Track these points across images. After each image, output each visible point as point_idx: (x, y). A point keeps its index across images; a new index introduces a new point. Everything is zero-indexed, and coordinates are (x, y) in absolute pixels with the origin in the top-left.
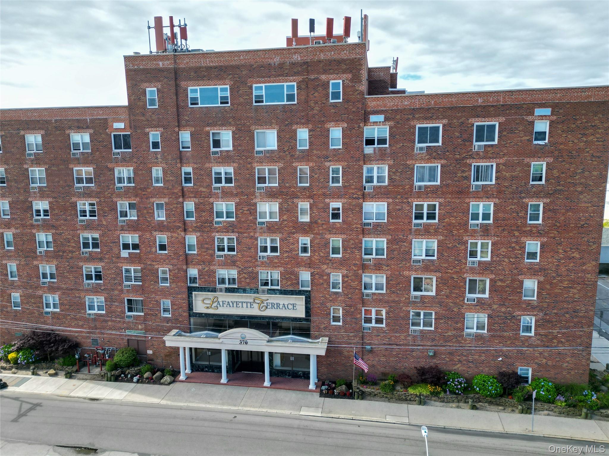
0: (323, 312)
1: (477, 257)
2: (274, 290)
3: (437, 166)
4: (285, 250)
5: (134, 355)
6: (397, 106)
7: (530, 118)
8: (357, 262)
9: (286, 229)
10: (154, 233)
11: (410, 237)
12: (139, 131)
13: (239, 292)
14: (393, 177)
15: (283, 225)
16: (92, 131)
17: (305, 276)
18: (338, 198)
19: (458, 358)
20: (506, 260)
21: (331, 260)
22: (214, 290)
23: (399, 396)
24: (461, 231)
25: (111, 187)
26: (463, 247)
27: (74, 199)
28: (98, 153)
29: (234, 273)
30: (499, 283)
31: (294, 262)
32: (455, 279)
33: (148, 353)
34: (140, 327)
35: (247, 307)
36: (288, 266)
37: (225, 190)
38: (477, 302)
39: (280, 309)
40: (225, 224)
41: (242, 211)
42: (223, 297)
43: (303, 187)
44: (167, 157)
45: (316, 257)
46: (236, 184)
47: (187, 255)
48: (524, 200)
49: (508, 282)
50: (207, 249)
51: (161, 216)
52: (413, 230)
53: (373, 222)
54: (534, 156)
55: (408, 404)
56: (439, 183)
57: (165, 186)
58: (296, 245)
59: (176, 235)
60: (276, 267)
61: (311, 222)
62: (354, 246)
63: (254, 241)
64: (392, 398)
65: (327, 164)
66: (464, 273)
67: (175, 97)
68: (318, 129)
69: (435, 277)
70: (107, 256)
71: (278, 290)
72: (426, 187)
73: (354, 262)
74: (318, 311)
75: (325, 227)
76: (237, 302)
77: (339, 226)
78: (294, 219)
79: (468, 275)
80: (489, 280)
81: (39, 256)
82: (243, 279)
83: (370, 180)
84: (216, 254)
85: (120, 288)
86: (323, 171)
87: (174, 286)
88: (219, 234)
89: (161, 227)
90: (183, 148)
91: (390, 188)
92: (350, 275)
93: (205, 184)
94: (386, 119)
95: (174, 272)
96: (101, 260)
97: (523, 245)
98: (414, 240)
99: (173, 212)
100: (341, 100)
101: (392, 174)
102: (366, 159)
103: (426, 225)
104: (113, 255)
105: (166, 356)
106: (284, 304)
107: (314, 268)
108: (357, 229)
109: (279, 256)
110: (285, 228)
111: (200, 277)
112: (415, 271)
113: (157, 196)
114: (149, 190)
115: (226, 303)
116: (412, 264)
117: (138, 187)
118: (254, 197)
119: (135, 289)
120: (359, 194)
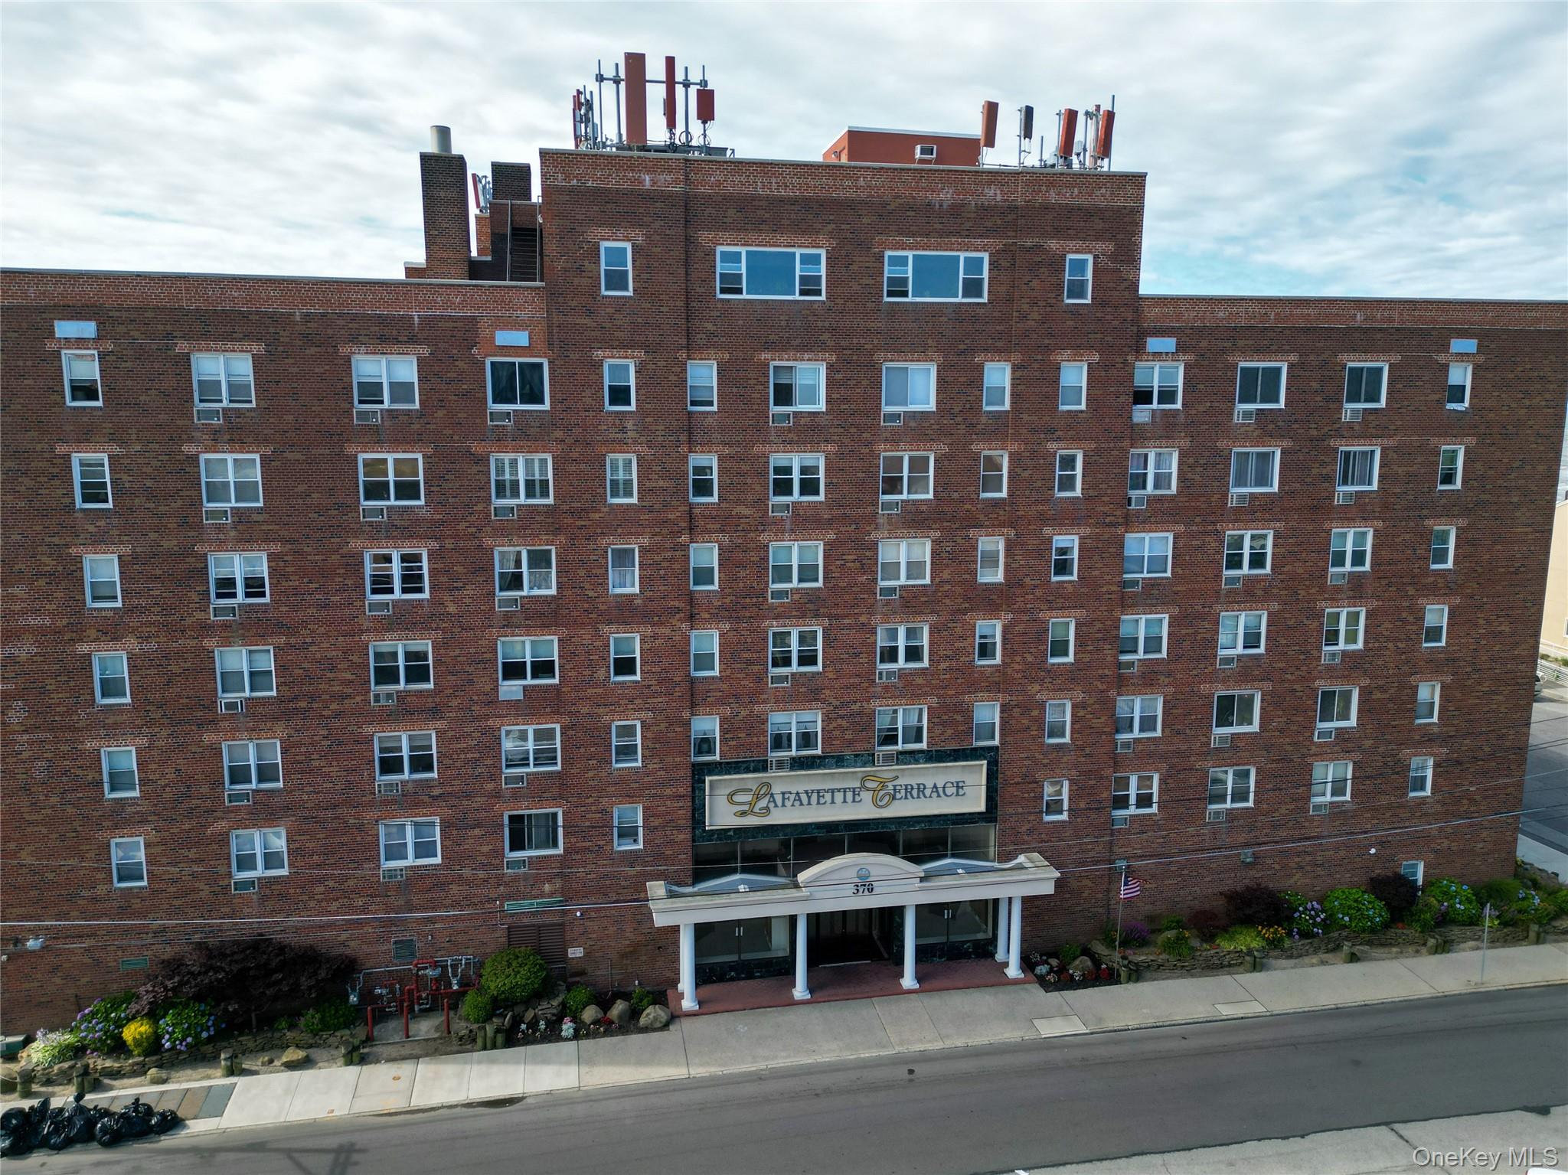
0: (1026, 795)
1: (1337, 644)
2: (912, 752)
3: (1274, 452)
4: (942, 653)
5: (542, 968)
6: (1203, 319)
7: (1441, 358)
8: (1107, 672)
9: (947, 601)
10: (605, 629)
11: (1217, 607)
12: (574, 356)
13: (825, 767)
14: (1189, 476)
15: (940, 594)
16: (425, 351)
17: (988, 712)
18: (1072, 525)
19: (1296, 860)
20: (1391, 645)
21: (1049, 671)
22: (762, 766)
23: (1207, 960)
24: (1313, 591)
25: (480, 507)
26: (1316, 624)
27: (354, 544)
28: (440, 413)
29: (815, 719)
30: (1377, 695)
31: (963, 680)
32: (1297, 694)
33: (570, 956)
34: (547, 887)
35: (845, 801)
36: (950, 693)
37: (802, 512)
38: (1336, 737)
39: (925, 797)
40: (795, 597)
41: (843, 562)
42: (783, 782)
43: (992, 499)
44: (653, 428)
45: (1016, 666)
46: (830, 496)
47: (691, 683)
48: (1427, 523)
49: (1392, 691)
50: (749, 662)
51: (627, 584)
52: (1221, 592)
53: (1143, 579)
54: (1446, 435)
55: (1229, 974)
56: (1275, 488)
57: (644, 504)
58: (969, 640)
59: (667, 631)
60: (918, 696)
61: (1005, 584)
62: (1101, 635)
63: (868, 636)
64: (1193, 967)
65: (1051, 446)
66: (1316, 678)
67: (682, 271)
68: (1036, 365)
69: (1260, 693)
70: (455, 702)
71: (921, 751)
72: (1253, 497)
73: (1100, 672)
74: (1015, 794)
75: (1038, 593)
76: (818, 792)
77: (1071, 589)
78: (968, 576)
79: (1322, 682)
80: (1358, 689)
81: (224, 718)
82: (837, 733)
83: (1140, 482)
84: (770, 675)
85: (490, 786)
86: (1042, 462)
87: (655, 766)
88: (781, 622)
89: (626, 612)
90: (694, 403)
91: (1181, 499)
92: (1092, 702)
93: (750, 498)
94: (1181, 348)
95: (656, 729)
96: (435, 712)
97: (1420, 614)
98: (1222, 614)
99: (662, 572)
100: (1088, 301)
101: (1186, 468)
102: (1138, 435)
103: (1248, 579)
104: (475, 698)
105: (624, 956)
106: (935, 786)
107: (1009, 695)
108: (1110, 596)
109: (927, 669)
110: (944, 601)
111: (727, 736)
112: (1224, 682)
113: (620, 530)
114: (597, 516)
115: (792, 797)
116: (1218, 667)
117: (565, 507)
118: (873, 526)
119: (539, 788)
120: (1118, 513)
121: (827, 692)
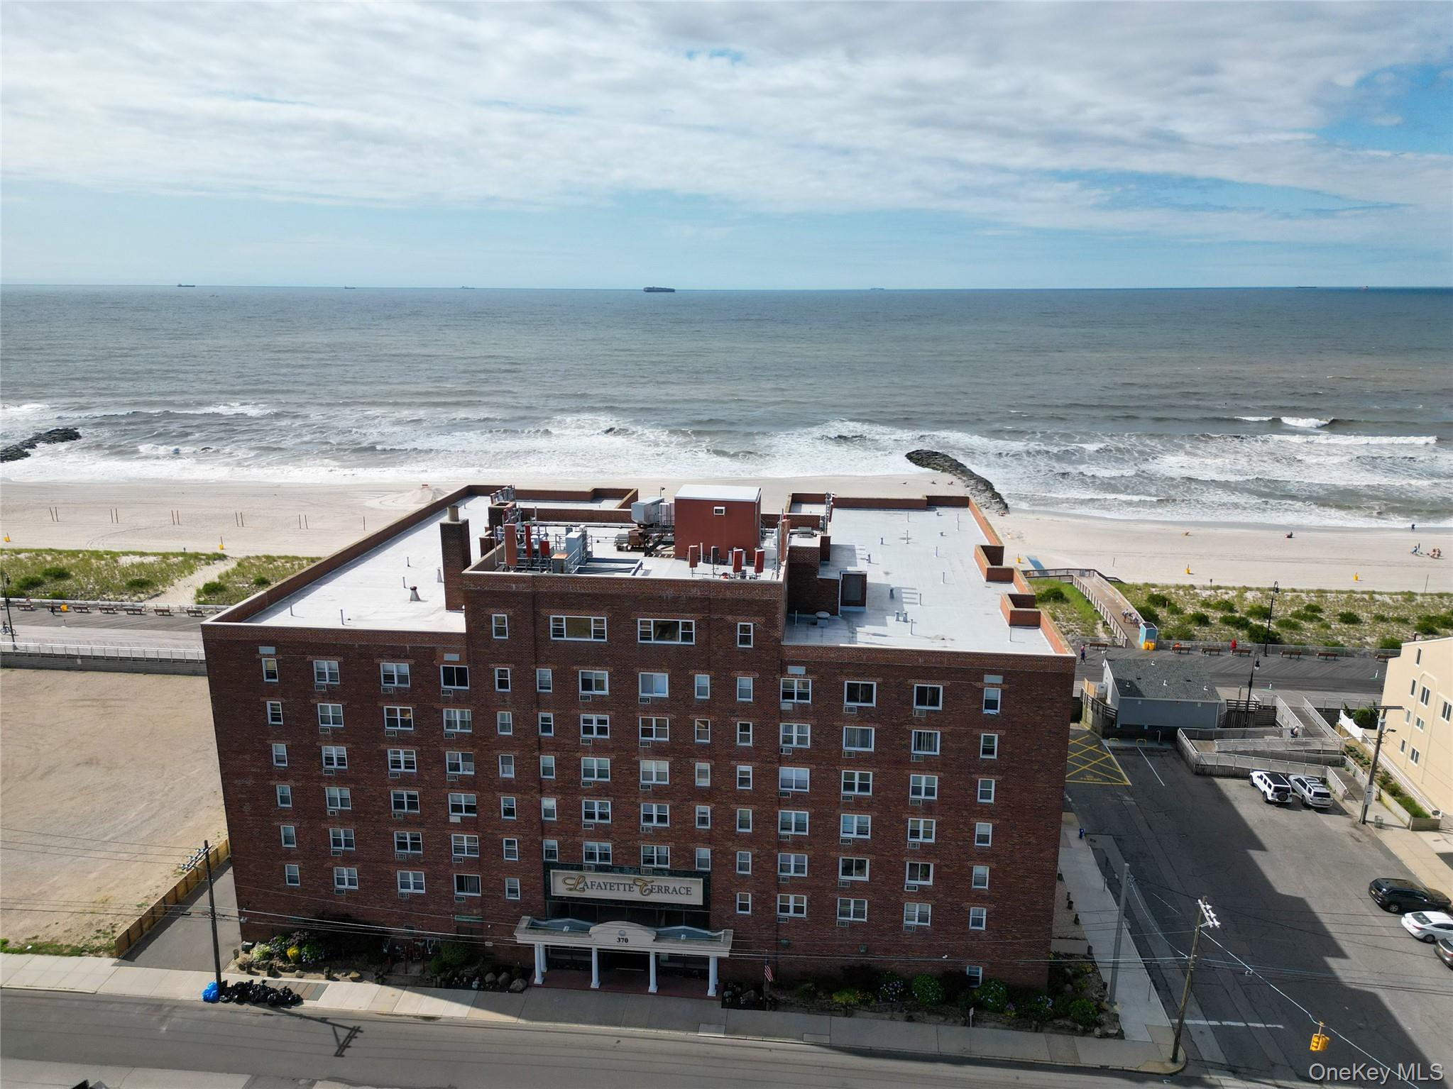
0: (726, 899)
1: (919, 838)
2: (661, 869)
3: (870, 730)
4: (676, 820)
6: (821, 657)
7: (979, 684)
8: (771, 839)
9: (679, 794)
10: (499, 794)
11: (838, 811)
12: (481, 666)
13: (613, 872)
14: (817, 739)
15: (674, 790)
16: (413, 662)
17: (704, 853)
18: (748, 760)
20: (953, 843)
21: (737, 836)
22: (580, 868)
23: (821, 1005)
24: (900, 807)
25: (438, 733)
26: (902, 826)
27: (383, 746)
28: (420, 690)
29: (607, 846)
30: (945, 869)
31: (689, 835)
32: (892, 863)
33: (486, 945)
34: (475, 911)
35: (625, 891)
36: (681, 841)
37: (597, 743)
38: (919, 890)
39: (669, 894)
40: (596, 786)
41: (620, 770)
42: (591, 877)
43: (702, 743)
44: (519, 700)
45: (719, 831)
46: (612, 736)
47: (542, 823)
48: (973, 776)
49: (956, 868)
50: (572, 815)
51: (508, 772)
52: (841, 803)
53: (792, 791)
54: (984, 728)
55: (832, 1015)
56: (872, 749)
57: (516, 735)
58: (692, 815)
59: (529, 798)
60: (664, 841)
61: (711, 788)
62: (767, 819)
63: (635, 808)
64: (812, 1008)
65: (734, 719)
66: (903, 856)
67: (532, 628)
68: (723, 678)
69: (869, 860)
70: (429, 820)
71: (666, 870)
72: (857, 753)
73: (767, 839)
74: (720, 898)
75: (730, 795)
76: (611, 884)
77: (748, 793)
78: (690, 782)
79: (909, 859)
80: (933, 864)
81: (330, 818)
82: (619, 855)
83: (788, 740)
84: (583, 823)
85: (447, 861)
86: (728, 726)
87: (525, 861)
88: (588, 797)
89: (508, 787)
90: (540, 688)
91: (813, 751)
92: (763, 854)
93: (570, 735)
94: (808, 672)
95: (525, 843)
96: (421, 825)
97: (972, 827)
98: (842, 815)
99: (526, 768)
100: (751, 646)
101: (815, 735)
102: (784, 716)
103: (857, 797)
104: (438, 819)
105: (512, 949)
106: (674, 888)
107: (715, 845)
108: (771, 799)
109: (669, 827)
110: (677, 794)
111: (561, 850)
112: (844, 852)
113: (504, 747)
114: (492, 740)
115: (596, 885)
116: (840, 843)
117: (476, 734)
118: (636, 752)
119: (469, 863)
120: (774, 756)
121: (614, 835)
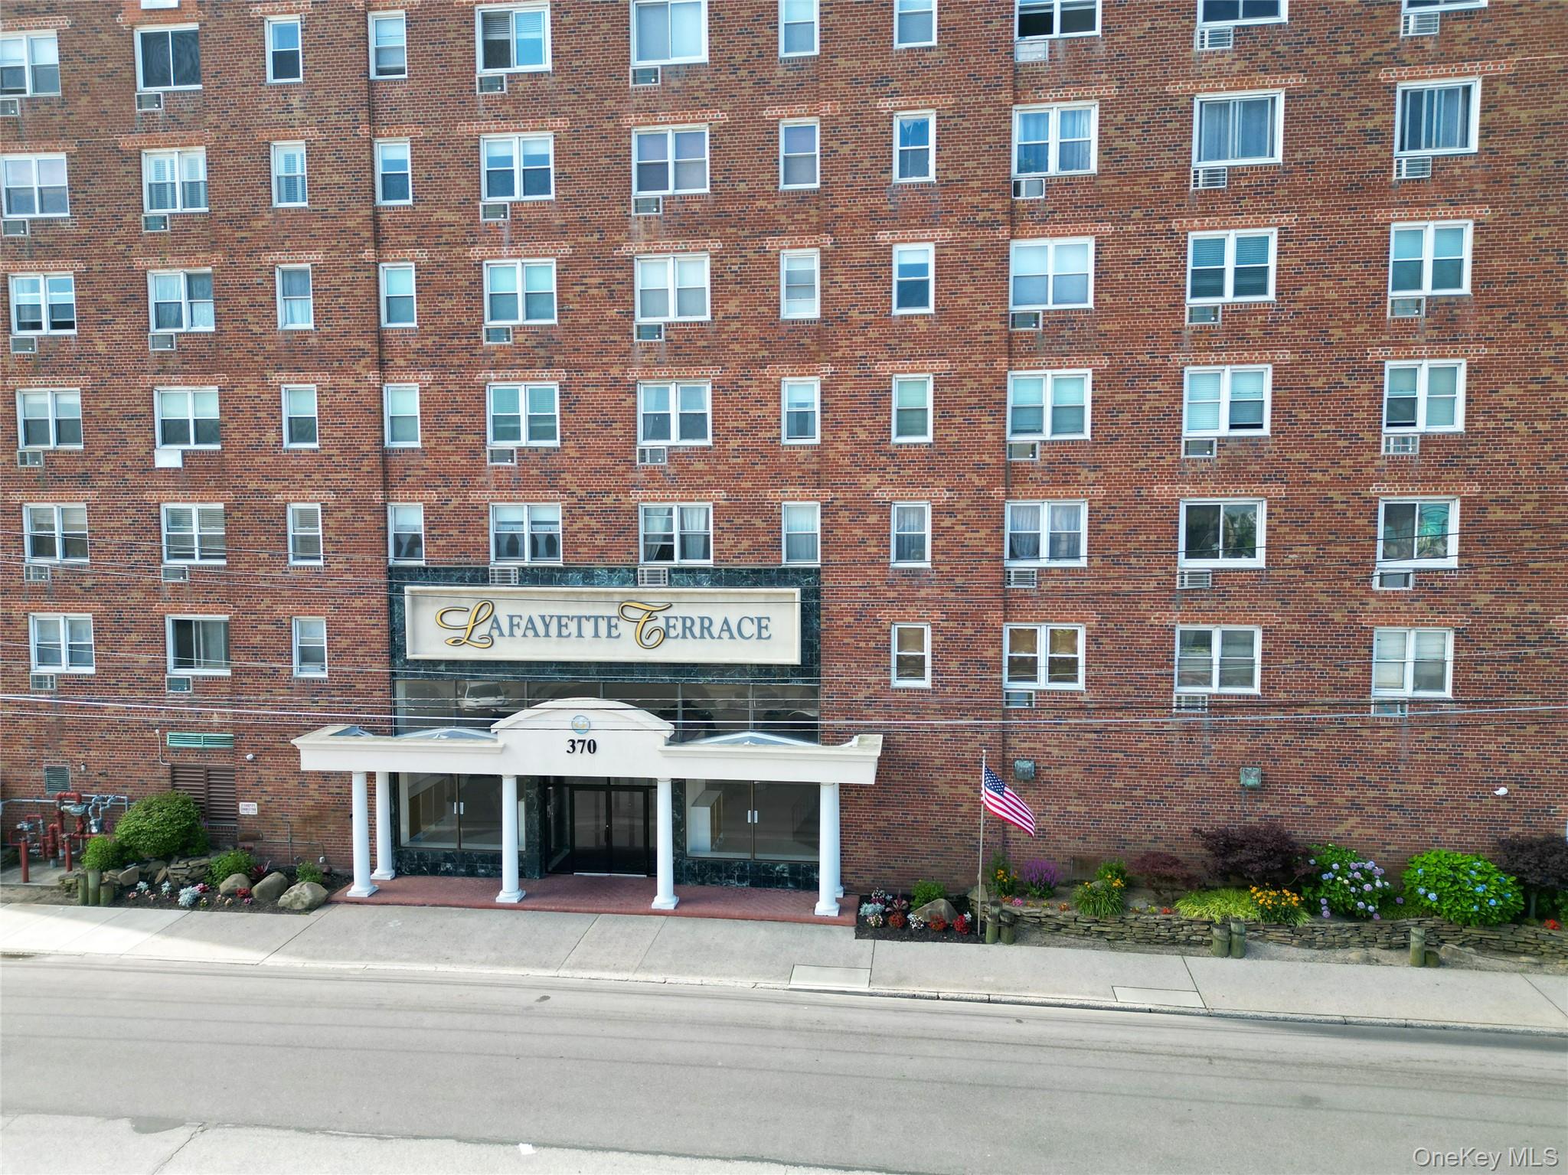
0: (862, 644)
1: (1414, 424)
2: (690, 571)
3: (1273, 100)
4: (730, 424)
5: (187, 815)
8: (986, 458)
9: (737, 347)
10: (275, 377)
11: (1178, 358)
12: (228, 15)
13: (567, 584)
14: (1118, 143)
15: (724, 336)
16: (65, 23)
17: (803, 515)
18: (923, 226)
19: (1348, 793)
20: (1520, 426)
21: (893, 455)
22: (481, 576)
23: (1146, 928)
24: (1359, 329)
25: (129, 218)
26: (1365, 388)
28: (84, 100)
29: (552, 513)
30: (1496, 514)
31: (764, 467)
32: (1335, 506)
33: (242, 812)
34: (215, 718)
35: (596, 635)
36: (744, 485)
37: (524, 216)
38: (1418, 585)
39: (712, 637)
40: (521, 338)
41: (583, 288)
42: (512, 602)
43: (799, 191)
44: (324, 104)
45: (841, 447)
46: (562, 192)
47: (385, 454)
49: (1529, 506)
50: (459, 429)
51: (297, 316)
52: (1185, 333)
53: (1046, 312)
55: (1183, 954)
56: (1278, 157)
57: (316, 207)
58: (772, 405)
59: (350, 382)
60: (698, 487)
61: (825, 318)
62: (975, 400)
63: (622, 396)
64: (1121, 936)
65: (885, 104)
66: (1370, 481)
69: (1265, 503)
70: (107, 468)
71: (705, 570)
72: (1234, 173)
73: (976, 458)
74: (846, 641)
75: (872, 334)
76: (559, 618)
77: (923, 327)
78: (765, 309)
79: (1385, 488)
80: (1458, 503)
82: (582, 536)
83: (1034, 157)
84: (488, 449)
85: (148, 579)
86: (869, 130)
87: (340, 566)
88: (501, 373)
89: (298, 354)
90: (381, 70)
91: (1106, 182)
92: (962, 504)
93: (454, 198)
95: (342, 514)
96: (85, 480)
98: (1188, 370)
99: (341, 300)
101: (1112, 132)
102: (1023, 82)
103: (1231, 311)
104: (129, 463)
105: (307, 820)
106: (726, 622)
107: (834, 487)
108: (988, 338)
109: (710, 448)
110: (731, 347)
111: (433, 532)
112: (1195, 482)
113: (287, 244)
114: (260, 224)
115: (523, 624)
116: (1183, 455)
117: (222, 214)
118: (624, 235)
119: (200, 586)
120: (997, 206)
121: (568, 476)
